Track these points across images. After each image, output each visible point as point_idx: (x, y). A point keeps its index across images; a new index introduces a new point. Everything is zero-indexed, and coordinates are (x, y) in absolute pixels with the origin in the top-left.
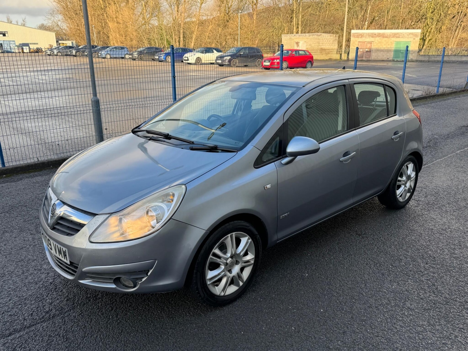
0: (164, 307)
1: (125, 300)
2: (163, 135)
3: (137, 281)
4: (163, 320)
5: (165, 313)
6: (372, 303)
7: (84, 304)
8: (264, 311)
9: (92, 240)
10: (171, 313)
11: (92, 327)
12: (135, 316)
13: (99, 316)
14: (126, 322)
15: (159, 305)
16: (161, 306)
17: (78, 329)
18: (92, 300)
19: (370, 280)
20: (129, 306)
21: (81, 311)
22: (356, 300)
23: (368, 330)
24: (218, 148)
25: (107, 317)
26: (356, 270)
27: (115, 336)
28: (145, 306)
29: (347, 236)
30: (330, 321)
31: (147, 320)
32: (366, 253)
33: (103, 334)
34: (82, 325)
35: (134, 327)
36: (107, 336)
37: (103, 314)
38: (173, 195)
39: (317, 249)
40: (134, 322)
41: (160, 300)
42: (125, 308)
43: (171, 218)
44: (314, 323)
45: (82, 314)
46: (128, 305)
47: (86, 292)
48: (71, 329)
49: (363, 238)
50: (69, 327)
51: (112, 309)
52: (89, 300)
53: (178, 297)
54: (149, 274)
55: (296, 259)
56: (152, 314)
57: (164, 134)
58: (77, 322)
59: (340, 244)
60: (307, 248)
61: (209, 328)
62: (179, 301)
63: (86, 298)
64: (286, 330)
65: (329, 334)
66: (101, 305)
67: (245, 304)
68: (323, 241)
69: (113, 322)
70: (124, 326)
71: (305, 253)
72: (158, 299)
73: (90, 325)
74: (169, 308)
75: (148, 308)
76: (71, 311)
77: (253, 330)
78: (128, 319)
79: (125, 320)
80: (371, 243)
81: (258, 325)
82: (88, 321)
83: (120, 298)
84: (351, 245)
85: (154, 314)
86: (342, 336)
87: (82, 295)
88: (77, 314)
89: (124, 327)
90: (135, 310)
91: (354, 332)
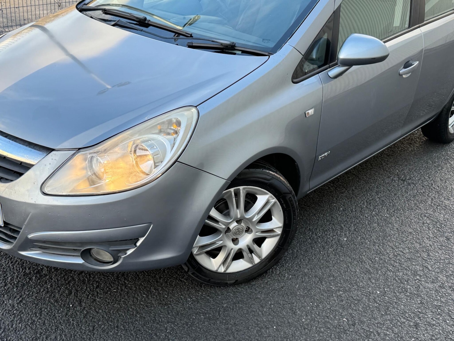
0: (150, 289)
1: (87, 277)
2: (134, 19)
3: (119, 255)
4: (153, 308)
5: (154, 298)
6: (443, 280)
7: (23, 285)
8: (298, 293)
9: (46, 191)
10: (164, 297)
11: (44, 321)
12: (109, 302)
13: (52, 303)
14: (98, 313)
15: (142, 286)
16: (145, 287)
17: (23, 326)
18: (34, 278)
19: (433, 247)
20: (97, 288)
21: (21, 297)
22: (420, 276)
23: (448, 322)
24: (236, 48)
25: (64, 305)
26: (411, 233)
27: (85, 337)
28: (120, 287)
29: (387, 182)
30: (394, 308)
31: (129, 310)
32: (418, 207)
33: (64, 333)
34: (29, 320)
35: (112, 321)
36: (71, 336)
37: (56, 301)
38: (179, 124)
39: (351, 201)
40: (109, 313)
41: (141, 277)
42: (91, 290)
43: (176, 161)
44: (372, 311)
45: (24, 302)
46: (93, 286)
47: (22, 266)
48: (12, 327)
49: (409, 184)
50: (7, 323)
51: (70, 293)
52: (30, 279)
53: (168, 272)
54: (138, 244)
55: (324, 215)
56: (135, 299)
57: (137, 18)
58: (18, 315)
59: (381, 193)
60: (336, 199)
61: (224, 320)
62: (170, 278)
63: (24, 276)
64: (336, 322)
65: (396, 328)
66: (51, 286)
67: (269, 283)
68: (356, 188)
69: (77, 314)
70: (95, 320)
71: (335, 206)
72: (138, 275)
73: (40, 319)
74: (158, 290)
75: (126, 290)
76: (4, 296)
77: (289, 322)
78: (99, 309)
79: (95, 310)
80: (421, 192)
81: (294, 316)
82: (36, 313)
83: (79, 275)
84: (395, 194)
85: (137, 298)
86: (414, 331)
87: (17, 270)
88: (15, 301)
89: (95, 322)
90: (107, 293)
91: (429, 324)
